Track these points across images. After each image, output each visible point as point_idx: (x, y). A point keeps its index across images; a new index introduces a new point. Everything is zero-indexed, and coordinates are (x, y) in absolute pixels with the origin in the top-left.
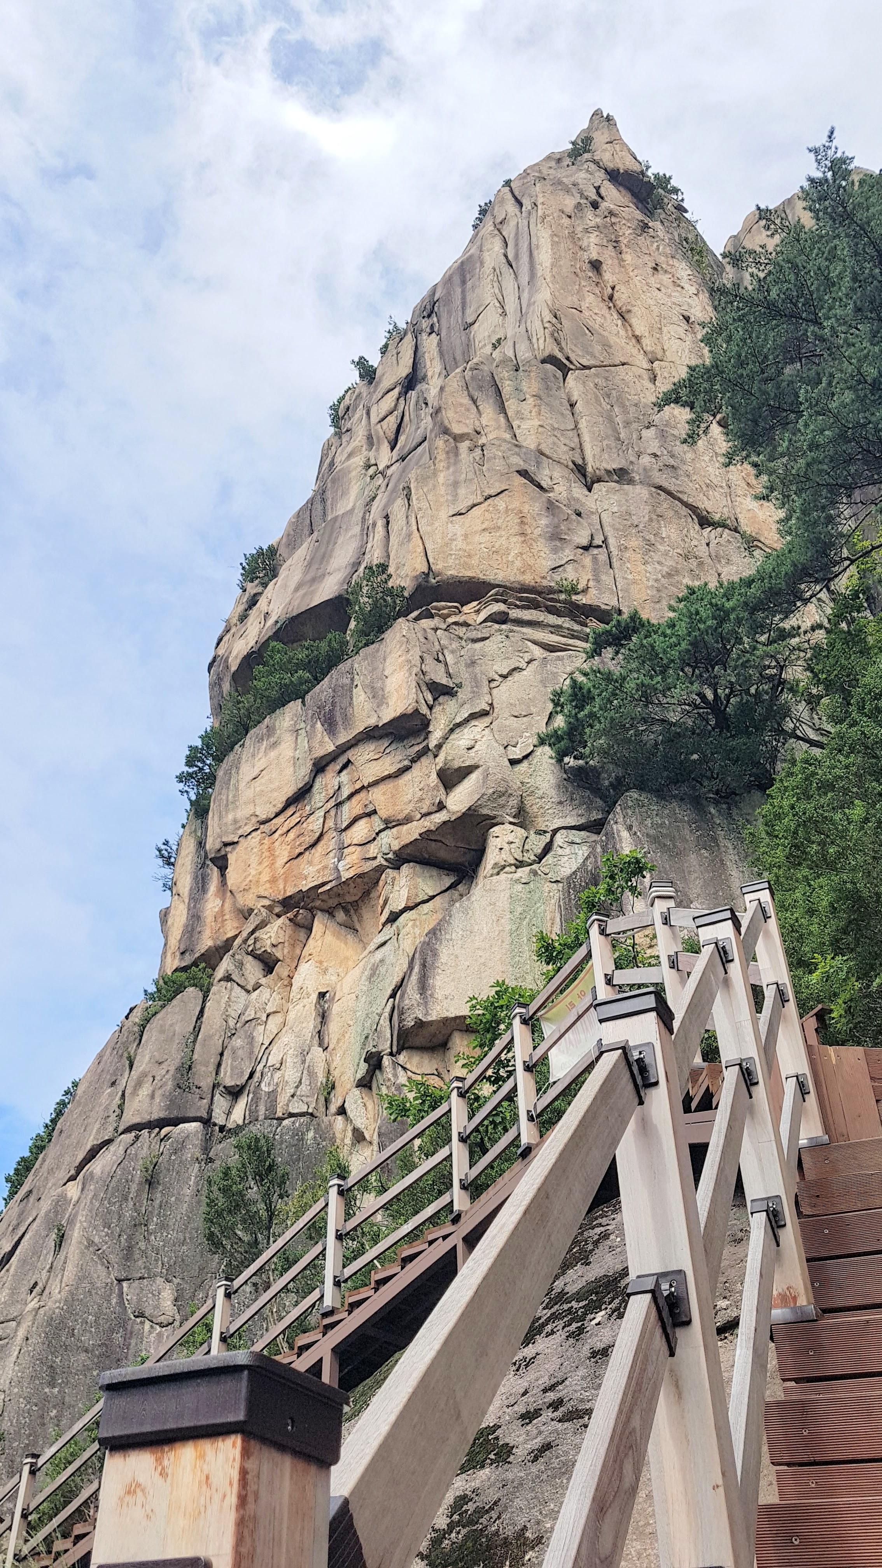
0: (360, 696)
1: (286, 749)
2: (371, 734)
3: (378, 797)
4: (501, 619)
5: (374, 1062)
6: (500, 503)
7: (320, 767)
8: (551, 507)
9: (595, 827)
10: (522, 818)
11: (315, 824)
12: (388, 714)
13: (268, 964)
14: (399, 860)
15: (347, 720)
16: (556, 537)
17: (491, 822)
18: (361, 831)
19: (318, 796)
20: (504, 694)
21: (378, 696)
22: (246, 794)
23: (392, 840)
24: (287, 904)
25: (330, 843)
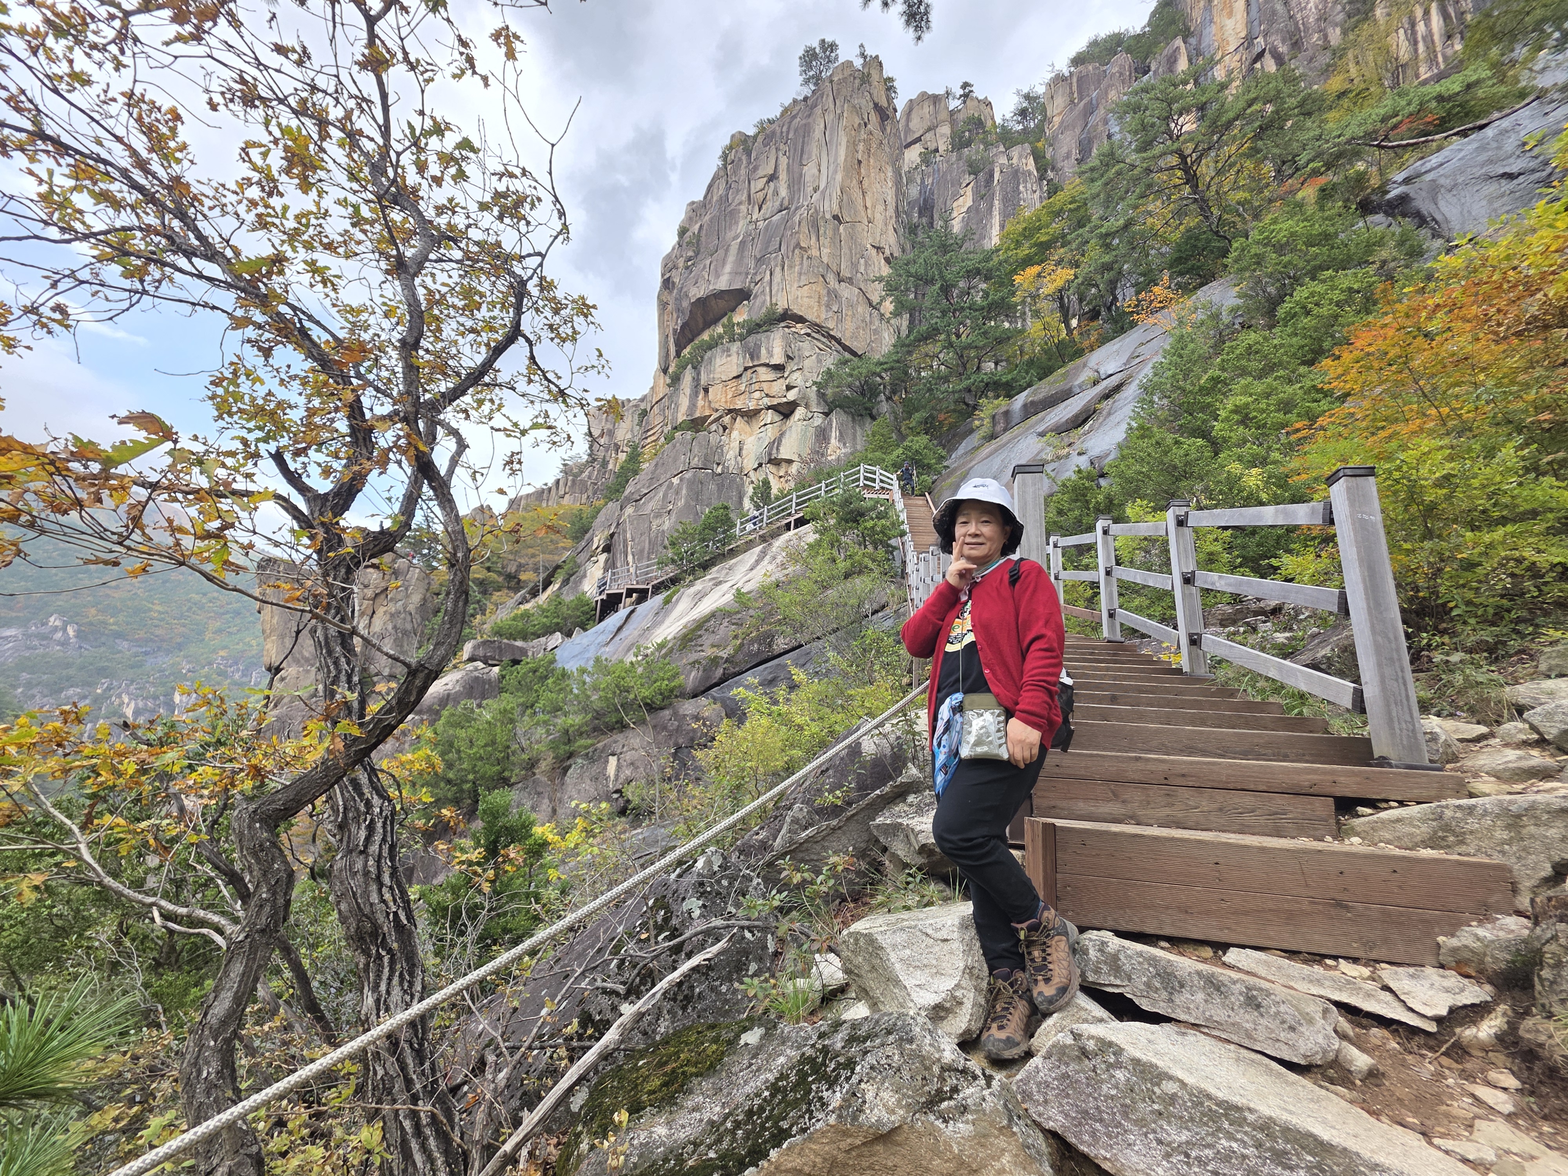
0: (763, 351)
1: (734, 358)
2: (767, 365)
3: (765, 386)
4: (808, 335)
5: (760, 465)
6: (814, 286)
7: (746, 369)
8: (829, 293)
9: (826, 414)
10: (807, 406)
11: (742, 388)
12: (773, 362)
13: (725, 428)
14: (769, 408)
15: (758, 358)
16: (828, 306)
17: (798, 405)
18: (757, 395)
19: (744, 379)
20: (807, 363)
21: (770, 354)
22: (718, 370)
23: (767, 401)
24: (730, 411)
25: (747, 395)
